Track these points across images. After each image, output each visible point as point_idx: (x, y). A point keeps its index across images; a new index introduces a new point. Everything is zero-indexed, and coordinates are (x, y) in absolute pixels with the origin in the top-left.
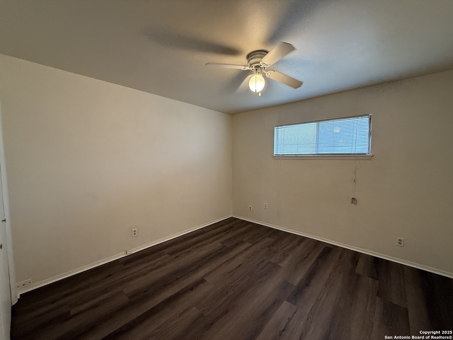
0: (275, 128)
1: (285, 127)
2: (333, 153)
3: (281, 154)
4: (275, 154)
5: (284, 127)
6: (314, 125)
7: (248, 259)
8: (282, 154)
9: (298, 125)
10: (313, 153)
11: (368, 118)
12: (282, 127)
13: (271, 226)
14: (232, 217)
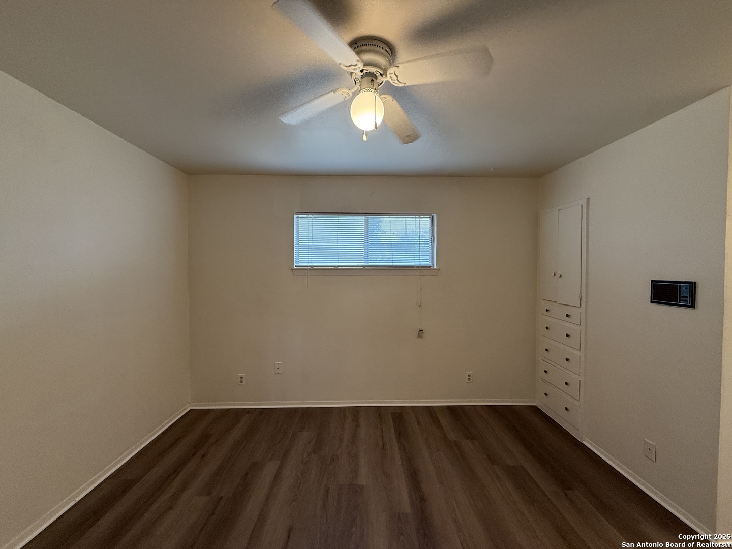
0: (295, 216)
1: (314, 216)
2: (391, 264)
3: (308, 265)
4: (295, 265)
5: (311, 216)
6: (362, 218)
7: (294, 503)
8: (310, 264)
9: (337, 216)
10: (361, 264)
11: (429, 219)
12: (309, 216)
13: (292, 404)
14: (191, 410)
